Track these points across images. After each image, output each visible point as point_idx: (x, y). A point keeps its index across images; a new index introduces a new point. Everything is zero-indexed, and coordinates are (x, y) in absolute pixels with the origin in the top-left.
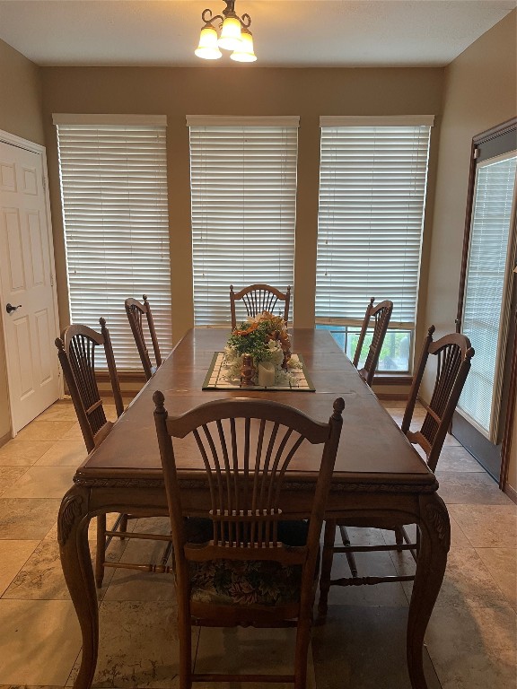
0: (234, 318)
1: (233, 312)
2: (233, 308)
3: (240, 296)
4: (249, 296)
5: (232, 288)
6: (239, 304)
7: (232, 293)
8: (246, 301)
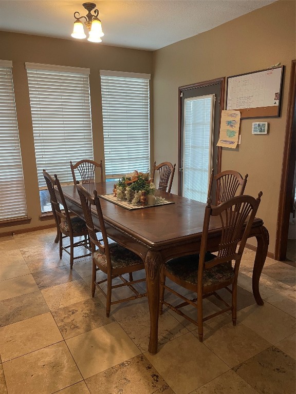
0: (74, 178)
1: (74, 176)
2: (73, 173)
3: (76, 166)
4: (80, 166)
5: (71, 162)
6: (76, 171)
7: (71, 166)
8: (79, 169)
